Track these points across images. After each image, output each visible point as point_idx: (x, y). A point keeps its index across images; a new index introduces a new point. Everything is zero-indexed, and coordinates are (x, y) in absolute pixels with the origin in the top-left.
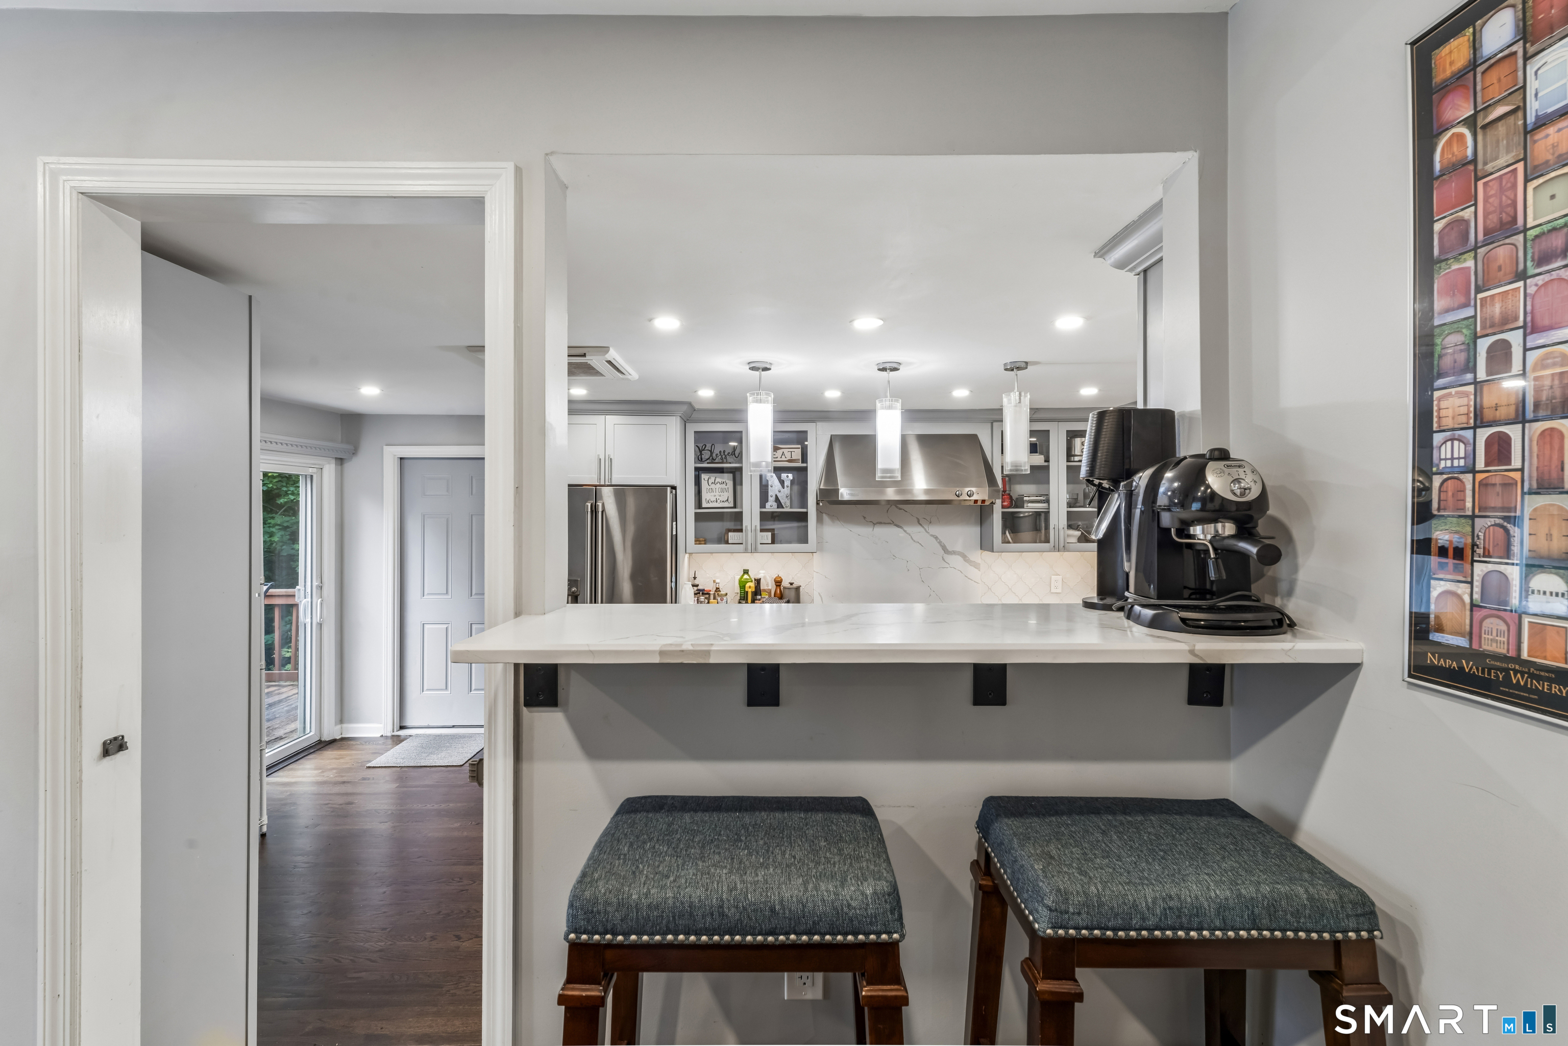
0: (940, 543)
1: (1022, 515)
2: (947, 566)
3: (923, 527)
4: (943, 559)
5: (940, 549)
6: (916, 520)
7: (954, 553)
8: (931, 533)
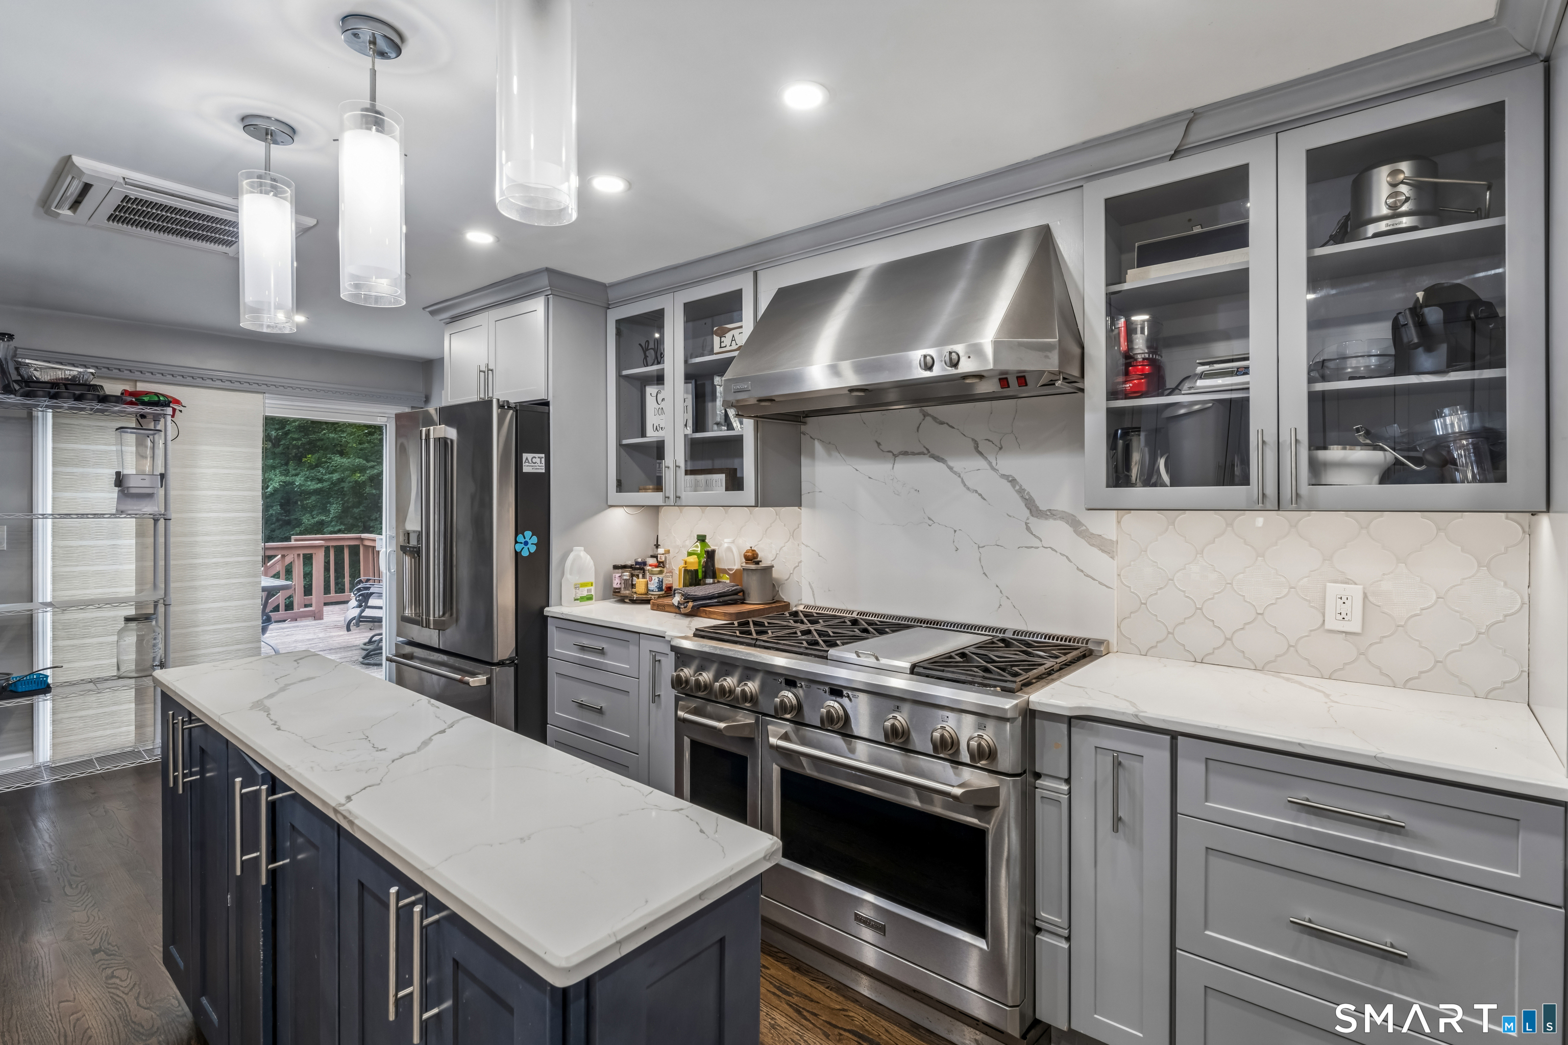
0: (1021, 492)
1: (1182, 411)
2: (1037, 543)
3: (986, 458)
4: (1028, 529)
5: (1022, 505)
6: (972, 444)
7: (1051, 514)
8: (1002, 472)
